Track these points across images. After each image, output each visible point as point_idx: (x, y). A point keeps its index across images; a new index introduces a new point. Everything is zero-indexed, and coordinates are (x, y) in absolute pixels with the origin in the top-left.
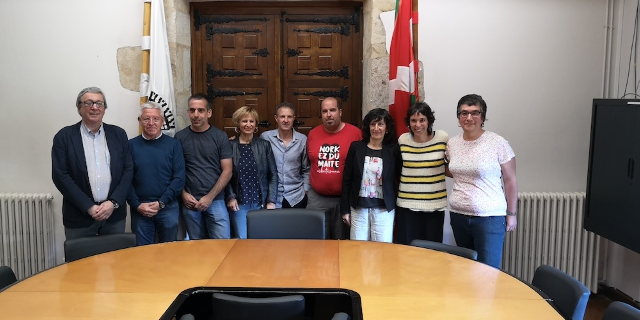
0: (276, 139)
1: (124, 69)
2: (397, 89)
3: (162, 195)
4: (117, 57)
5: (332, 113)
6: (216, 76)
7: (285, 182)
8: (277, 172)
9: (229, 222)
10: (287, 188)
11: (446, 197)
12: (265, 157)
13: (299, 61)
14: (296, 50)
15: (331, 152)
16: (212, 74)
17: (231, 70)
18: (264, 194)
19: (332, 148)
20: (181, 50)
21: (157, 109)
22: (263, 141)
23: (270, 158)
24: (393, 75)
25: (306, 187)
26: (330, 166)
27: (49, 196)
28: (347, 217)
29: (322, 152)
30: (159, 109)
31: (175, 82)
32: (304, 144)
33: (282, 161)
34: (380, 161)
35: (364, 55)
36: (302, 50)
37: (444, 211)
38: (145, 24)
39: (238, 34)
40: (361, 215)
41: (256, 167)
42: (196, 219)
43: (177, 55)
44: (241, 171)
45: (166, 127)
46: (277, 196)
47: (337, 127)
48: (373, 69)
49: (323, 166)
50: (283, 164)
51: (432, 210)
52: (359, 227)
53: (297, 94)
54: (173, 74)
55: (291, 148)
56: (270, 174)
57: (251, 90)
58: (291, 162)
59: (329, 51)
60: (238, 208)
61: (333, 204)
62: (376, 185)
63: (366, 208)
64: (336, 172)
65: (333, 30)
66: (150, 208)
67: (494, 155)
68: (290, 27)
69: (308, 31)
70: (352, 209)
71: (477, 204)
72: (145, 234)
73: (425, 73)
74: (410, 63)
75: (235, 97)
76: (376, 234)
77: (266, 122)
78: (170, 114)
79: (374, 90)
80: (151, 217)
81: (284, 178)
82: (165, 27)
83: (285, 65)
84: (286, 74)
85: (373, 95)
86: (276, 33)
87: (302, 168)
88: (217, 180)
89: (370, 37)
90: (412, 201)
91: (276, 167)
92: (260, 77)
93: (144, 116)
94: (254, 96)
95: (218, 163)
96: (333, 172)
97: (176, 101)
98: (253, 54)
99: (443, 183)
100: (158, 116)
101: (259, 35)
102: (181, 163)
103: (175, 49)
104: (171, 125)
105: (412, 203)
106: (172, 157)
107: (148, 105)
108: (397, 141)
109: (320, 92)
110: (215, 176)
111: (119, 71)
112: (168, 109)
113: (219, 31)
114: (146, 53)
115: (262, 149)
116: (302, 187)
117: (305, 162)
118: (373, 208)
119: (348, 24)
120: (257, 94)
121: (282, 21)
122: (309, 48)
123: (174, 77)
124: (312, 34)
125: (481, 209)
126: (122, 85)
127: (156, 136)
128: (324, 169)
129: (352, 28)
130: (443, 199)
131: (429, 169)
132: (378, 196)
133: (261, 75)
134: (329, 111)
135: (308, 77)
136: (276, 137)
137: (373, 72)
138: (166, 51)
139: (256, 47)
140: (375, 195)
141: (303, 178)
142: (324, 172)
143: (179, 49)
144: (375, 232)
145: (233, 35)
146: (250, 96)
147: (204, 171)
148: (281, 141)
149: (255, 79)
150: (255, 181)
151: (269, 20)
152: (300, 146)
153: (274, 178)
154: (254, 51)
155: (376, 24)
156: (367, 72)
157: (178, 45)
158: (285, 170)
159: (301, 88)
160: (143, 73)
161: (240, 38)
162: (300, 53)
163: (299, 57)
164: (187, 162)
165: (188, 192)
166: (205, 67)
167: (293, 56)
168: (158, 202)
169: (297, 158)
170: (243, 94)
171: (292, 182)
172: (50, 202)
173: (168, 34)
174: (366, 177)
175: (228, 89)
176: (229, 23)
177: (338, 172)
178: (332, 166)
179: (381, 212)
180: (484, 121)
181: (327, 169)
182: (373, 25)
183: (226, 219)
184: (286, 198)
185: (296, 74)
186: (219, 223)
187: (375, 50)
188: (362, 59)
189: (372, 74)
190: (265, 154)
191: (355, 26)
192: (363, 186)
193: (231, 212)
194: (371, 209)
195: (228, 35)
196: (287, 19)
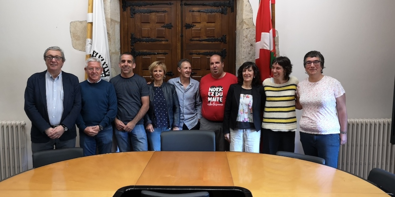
0: (178, 83)
1: (74, 36)
2: (261, 48)
3: (101, 121)
4: (70, 28)
5: (216, 64)
6: (137, 41)
7: (184, 113)
8: (179, 105)
9: (147, 140)
10: (186, 117)
11: (296, 122)
12: (171, 95)
13: (193, 31)
14: (191, 24)
15: (217, 91)
16: (134, 40)
17: (147, 37)
18: (171, 121)
19: (217, 89)
20: (113, 24)
21: (98, 62)
22: (170, 84)
23: (174, 96)
24: (258, 38)
25: (199, 116)
26: (216, 101)
27: (23, 123)
28: (228, 135)
29: (210, 91)
30: (99, 62)
31: (110, 45)
32: (197, 87)
33: (182, 99)
34: (251, 97)
35: (237, 27)
36: (195, 24)
37: (295, 131)
38: (89, 5)
39: (152, 13)
40: (237, 134)
41: (165, 102)
42: (124, 137)
43: (111, 26)
44: (155, 105)
45: (104, 75)
46: (180, 122)
47: (220, 75)
48: (244, 36)
49: (211, 101)
50: (183, 100)
51: (287, 130)
52: (236, 142)
53: (191, 54)
54: (108, 39)
55: (189, 89)
56: (175, 107)
57: (160, 51)
58: (188, 99)
59: (213, 24)
60: (153, 130)
61: (218, 127)
62: (248, 113)
63: (241, 128)
64: (220, 105)
65: (216, 11)
66: (92, 130)
67: (331, 91)
68: (187, 8)
69: (199, 11)
70: (231, 130)
71: (320, 126)
72: (89, 148)
73: (279, 38)
74: (270, 30)
75: (149, 56)
76: (248, 147)
77: (171, 72)
78: (106, 66)
79: (245, 50)
80: (93, 136)
81: (184, 110)
82: (103, 7)
83: (184, 34)
84: (184, 40)
85: (244, 53)
86: (177, 12)
87: (196, 103)
88: (138, 111)
89: (242, 14)
90: (273, 124)
91: (178, 102)
92: (166, 43)
93: (89, 67)
94: (162, 55)
95: (140, 99)
96: (218, 105)
97: (110, 58)
98: (162, 27)
99: (294, 112)
100: (99, 66)
101: (166, 14)
102: (114, 99)
103: (109, 22)
104: (107, 73)
105: (273, 126)
106: (108, 95)
107: (91, 59)
108: (262, 84)
109: (207, 52)
110: (137, 108)
111: (71, 37)
112: (105, 63)
113: (139, 11)
114: (90, 25)
115: (169, 90)
116: (196, 116)
117: (198, 99)
118: (246, 129)
119: (226, 7)
120: (165, 54)
121: (181, 5)
122: (200, 23)
123: (109, 41)
124: (202, 13)
125: (323, 130)
126: (73, 47)
127: (97, 80)
128: (212, 102)
129: (229, 10)
130: (294, 123)
131: (285, 102)
132: (250, 121)
133: (167, 41)
134: (215, 63)
135: (199, 42)
136: (178, 82)
137: (244, 38)
138: (104, 23)
139: (164, 22)
140: (247, 120)
141: (196, 110)
142: (212, 105)
143: (112, 22)
144: (247, 146)
145: (149, 14)
146: (160, 55)
147: (130, 104)
148: (182, 85)
149: (163, 44)
150: (165, 111)
151: (173, 4)
152: (194, 88)
153: (178, 110)
154: (163, 25)
155: (246, 5)
156: (239, 38)
157: (112, 20)
158: (184, 105)
159: (194, 49)
160: (87, 38)
161: (153, 16)
162: (194, 26)
163: (193, 29)
164: (118, 98)
165: (118, 119)
166: (130, 36)
167: (189, 28)
168: (98, 126)
169: (192, 96)
170: (155, 54)
171: (189, 113)
172: (23, 127)
173: (105, 12)
174: (241, 108)
175: (145, 51)
176: (146, 6)
177: (222, 105)
178: (218, 101)
179: (252, 132)
180: (323, 69)
181: (214, 103)
182: (244, 6)
183: (144, 138)
184: (185, 123)
185: (191, 40)
186: (140, 140)
187: (245, 23)
188: (236, 30)
189: (244, 39)
190: (171, 93)
191: (230, 8)
192: (239, 114)
193: (148, 132)
194: (244, 130)
195: (145, 14)
196: (185, 3)
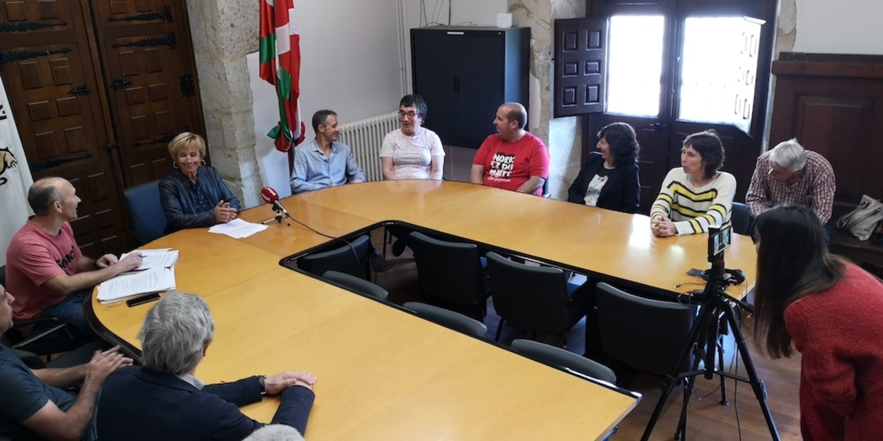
6: (0, 31)
13: (111, 2)
17: (21, 20)
48: (219, 10)
53: (116, 46)
57: (55, 47)
75: (34, 59)
77: (84, 87)
84: (97, 21)
85: (223, 40)
92: (64, 28)
94: (60, 54)
109: (144, 40)
120: (65, 51)
133: (65, 24)
135: (124, 23)
137: (220, 14)
146: (55, 55)
149: (57, 31)
156: (201, 12)
159: (119, 37)
170: (46, 54)
175: (22, 49)
185: (111, 20)
189: (219, 17)
